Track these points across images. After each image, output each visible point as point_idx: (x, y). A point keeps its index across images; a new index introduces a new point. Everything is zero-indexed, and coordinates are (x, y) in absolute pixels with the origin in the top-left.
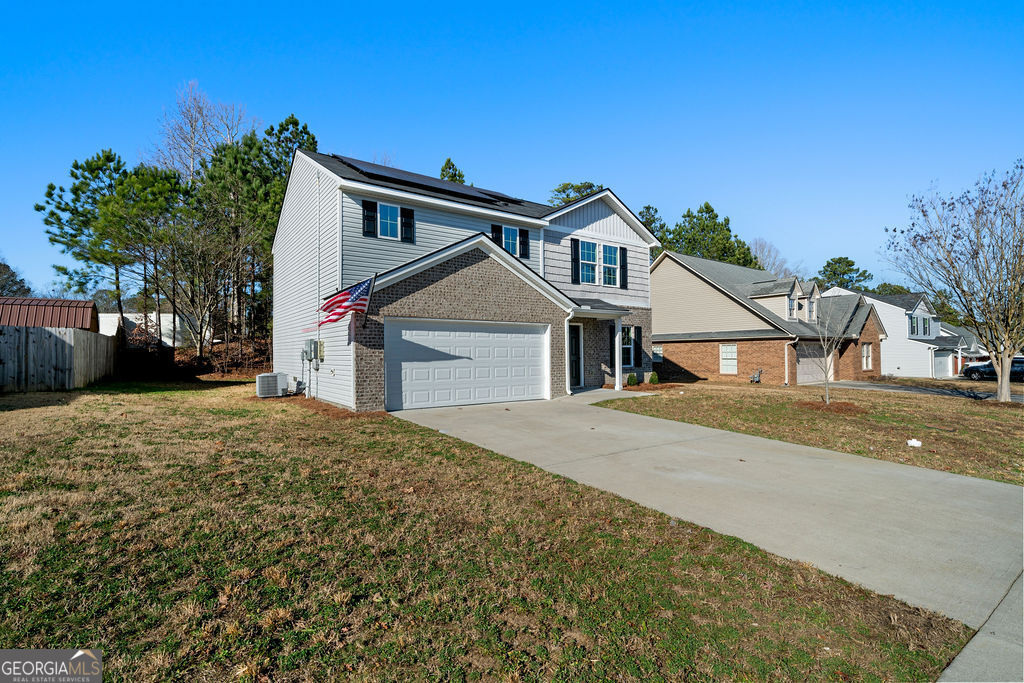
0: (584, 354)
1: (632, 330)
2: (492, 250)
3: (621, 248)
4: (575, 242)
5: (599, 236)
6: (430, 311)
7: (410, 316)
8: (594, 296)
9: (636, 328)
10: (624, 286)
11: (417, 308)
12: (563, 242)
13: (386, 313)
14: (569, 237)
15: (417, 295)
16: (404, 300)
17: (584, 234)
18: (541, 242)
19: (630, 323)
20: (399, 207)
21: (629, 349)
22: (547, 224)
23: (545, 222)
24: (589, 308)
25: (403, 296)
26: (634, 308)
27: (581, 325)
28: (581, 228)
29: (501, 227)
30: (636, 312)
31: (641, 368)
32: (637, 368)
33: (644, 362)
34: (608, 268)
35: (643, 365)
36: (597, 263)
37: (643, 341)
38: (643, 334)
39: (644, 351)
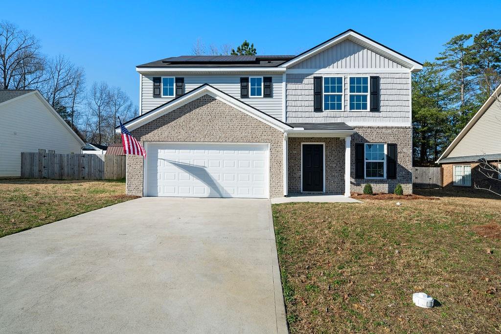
0: (326, 167)
1: (385, 146)
2: (216, 95)
3: (371, 77)
4: (318, 80)
5: (344, 70)
6: (172, 138)
7: (159, 141)
8: (339, 120)
9: (389, 145)
10: (375, 108)
11: (164, 136)
12: (305, 81)
13: (145, 140)
14: (312, 76)
15: (164, 128)
16: (156, 131)
17: (326, 72)
18: (284, 84)
19: (381, 140)
20: (174, 77)
21: (383, 163)
22: (285, 69)
23: (283, 68)
24: (303, 129)
25: (155, 129)
26: (386, 128)
27: (324, 144)
28: (325, 67)
29: (248, 78)
30: (389, 131)
31: (395, 180)
32: (390, 180)
33: (400, 175)
34: (357, 96)
35: (398, 178)
36: (343, 93)
37: (399, 156)
38: (399, 150)
39: (399, 165)
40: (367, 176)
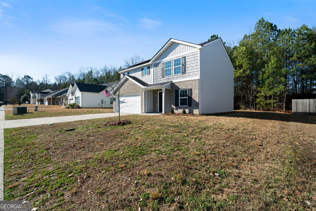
1: (187, 91)
3: (182, 57)
5: (172, 57)
8: (170, 80)
9: (189, 89)
10: (184, 72)
12: (159, 65)
13: (116, 95)
14: (161, 63)
17: (166, 60)
18: (153, 68)
20: (127, 73)
22: (151, 63)
26: (187, 81)
28: (166, 57)
30: (189, 82)
31: (191, 107)
32: (189, 107)
33: (193, 104)
34: (177, 67)
35: (192, 106)
36: (171, 68)
37: (193, 94)
38: (193, 91)
39: (193, 99)
40: (181, 105)
